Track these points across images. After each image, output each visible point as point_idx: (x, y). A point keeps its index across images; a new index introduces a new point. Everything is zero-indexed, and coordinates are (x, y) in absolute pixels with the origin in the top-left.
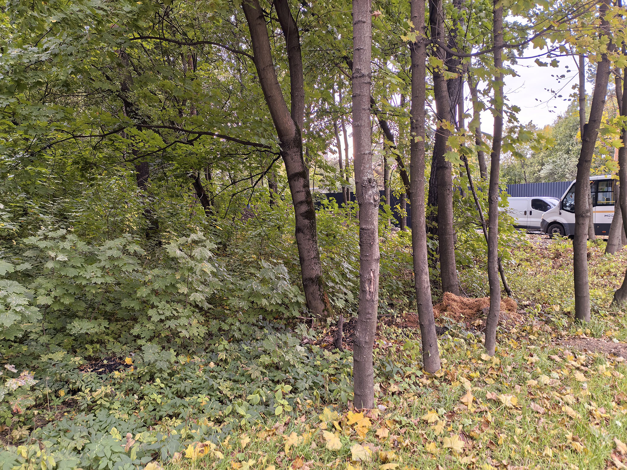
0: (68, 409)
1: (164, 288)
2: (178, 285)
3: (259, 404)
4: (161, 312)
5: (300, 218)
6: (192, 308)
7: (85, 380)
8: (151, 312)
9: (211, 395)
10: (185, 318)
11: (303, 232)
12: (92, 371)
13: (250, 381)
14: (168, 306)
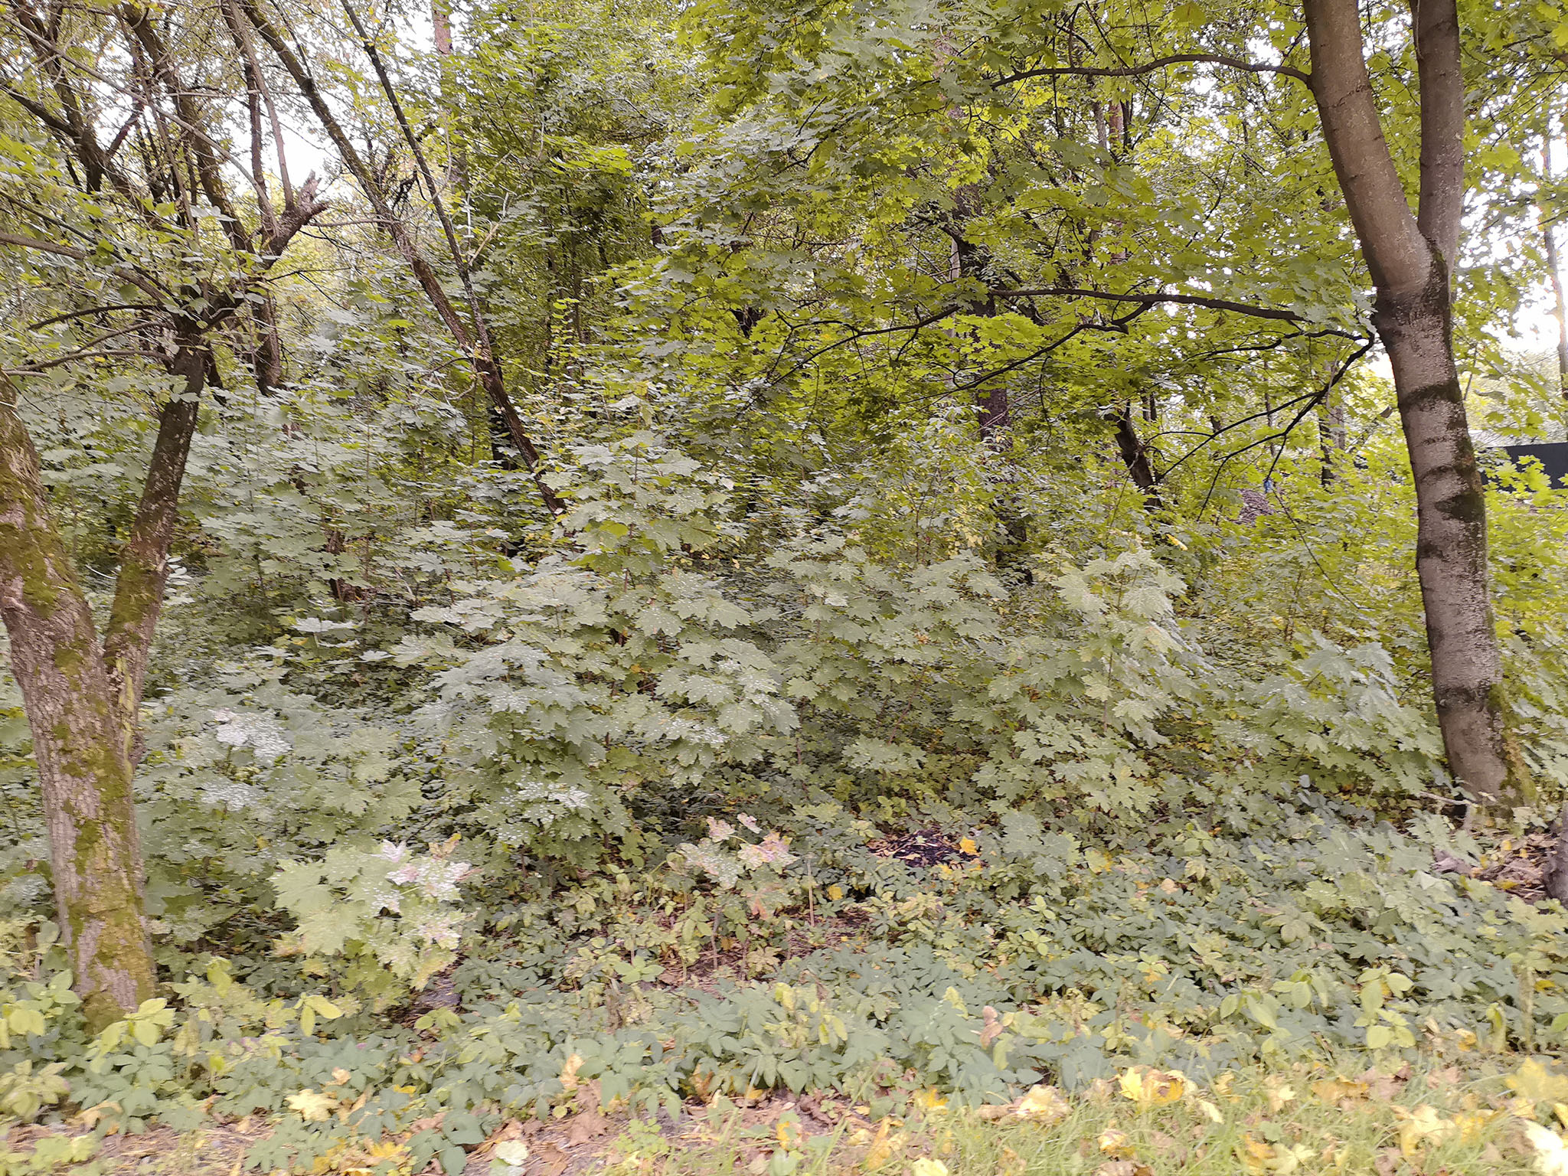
0: (849, 930)
1: (1052, 682)
2: (1086, 679)
3: (1308, 1009)
4: (1044, 740)
5: (1434, 516)
6: (1119, 739)
7: (881, 872)
8: (1021, 738)
9: (1170, 962)
10: (1100, 761)
11: (1441, 556)
12: (894, 856)
13: (1278, 946)
14: (1062, 726)
